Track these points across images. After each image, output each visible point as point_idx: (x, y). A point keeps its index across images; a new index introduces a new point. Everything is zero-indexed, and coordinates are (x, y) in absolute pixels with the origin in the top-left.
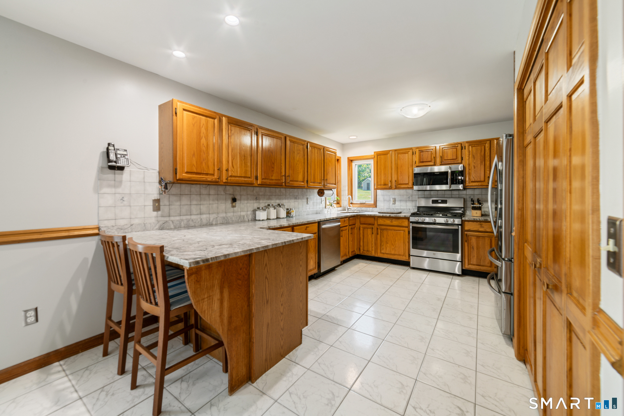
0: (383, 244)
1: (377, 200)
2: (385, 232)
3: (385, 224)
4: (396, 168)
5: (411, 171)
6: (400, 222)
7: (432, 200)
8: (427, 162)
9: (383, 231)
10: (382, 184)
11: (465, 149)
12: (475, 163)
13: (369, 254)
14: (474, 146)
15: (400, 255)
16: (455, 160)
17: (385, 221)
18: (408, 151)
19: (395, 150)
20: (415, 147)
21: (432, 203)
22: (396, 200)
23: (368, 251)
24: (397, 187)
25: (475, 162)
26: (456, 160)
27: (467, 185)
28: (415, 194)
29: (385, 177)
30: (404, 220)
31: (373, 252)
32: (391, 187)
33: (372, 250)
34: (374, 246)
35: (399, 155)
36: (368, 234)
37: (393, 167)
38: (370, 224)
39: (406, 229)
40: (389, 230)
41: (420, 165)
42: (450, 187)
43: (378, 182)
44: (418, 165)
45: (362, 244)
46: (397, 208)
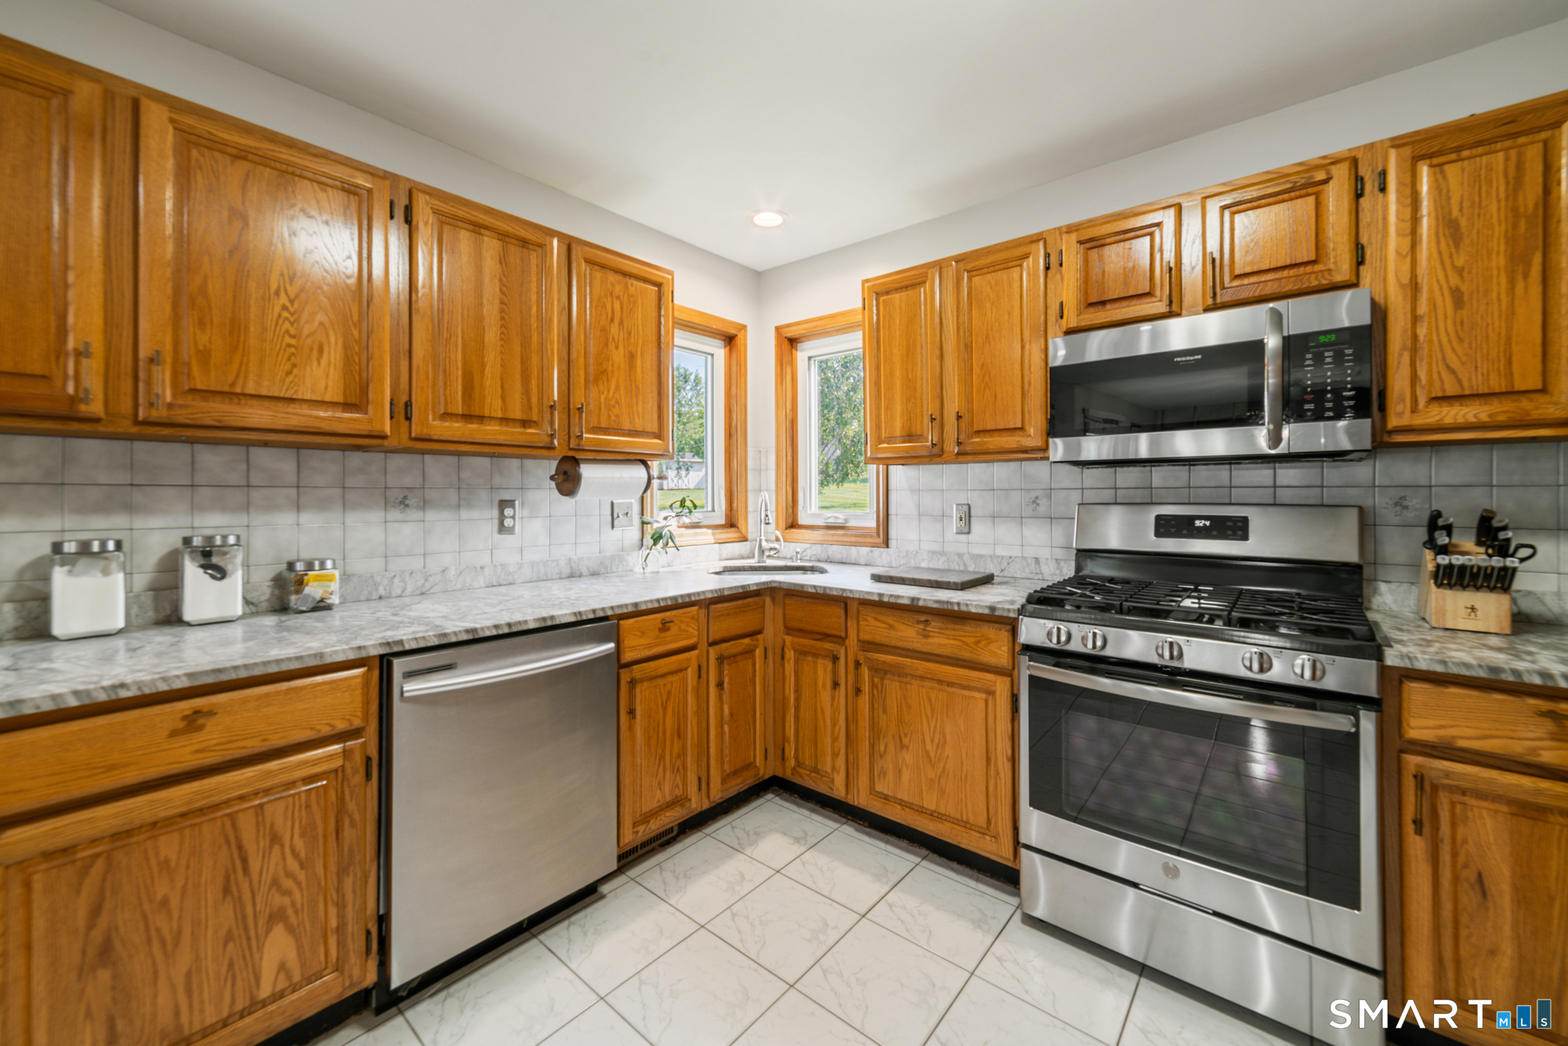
0: (882, 748)
1: (892, 511)
2: (892, 686)
3: (893, 643)
4: (962, 348)
5: (1036, 358)
6: (968, 640)
7: (1158, 518)
8: (1125, 303)
9: (882, 679)
10: (898, 432)
11: (1383, 189)
12: (1460, 271)
13: (822, 788)
14: (1454, 156)
15: (966, 825)
16: (1309, 269)
17: (891, 627)
18: (1018, 252)
19: (959, 259)
20: (1059, 229)
21: (1158, 534)
22: (973, 514)
23: (816, 770)
24: (969, 448)
25: (1460, 261)
26: (1317, 268)
27: (1393, 422)
28: (1067, 484)
29: (908, 399)
30: (990, 631)
31: (839, 780)
32: (936, 450)
33: (833, 768)
34: (843, 751)
35: (976, 280)
36: (816, 683)
37: (950, 346)
38: (826, 636)
39: (1001, 686)
40: (914, 676)
41: (1083, 324)
42: (1275, 439)
43: (878, 427)
44: (1073, 324)
45: (790, 731)
46: (977, 551)
